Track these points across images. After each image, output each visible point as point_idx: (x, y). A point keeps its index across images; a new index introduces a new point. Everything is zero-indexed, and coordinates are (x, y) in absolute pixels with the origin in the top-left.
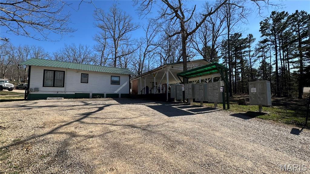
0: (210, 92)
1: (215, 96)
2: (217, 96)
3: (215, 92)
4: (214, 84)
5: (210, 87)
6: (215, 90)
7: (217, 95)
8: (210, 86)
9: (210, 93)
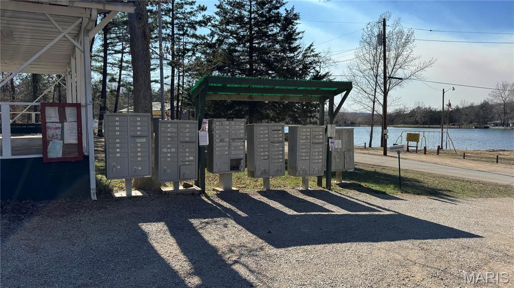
0: (304, 150)
1: (316, 161)
2: (320, 161)
3: (317, 150)
4: (314, 130)
5: (304, 137)
6: (316, 146)
7: (321, 157)
8: (304, 134)
9: (304, 154)
